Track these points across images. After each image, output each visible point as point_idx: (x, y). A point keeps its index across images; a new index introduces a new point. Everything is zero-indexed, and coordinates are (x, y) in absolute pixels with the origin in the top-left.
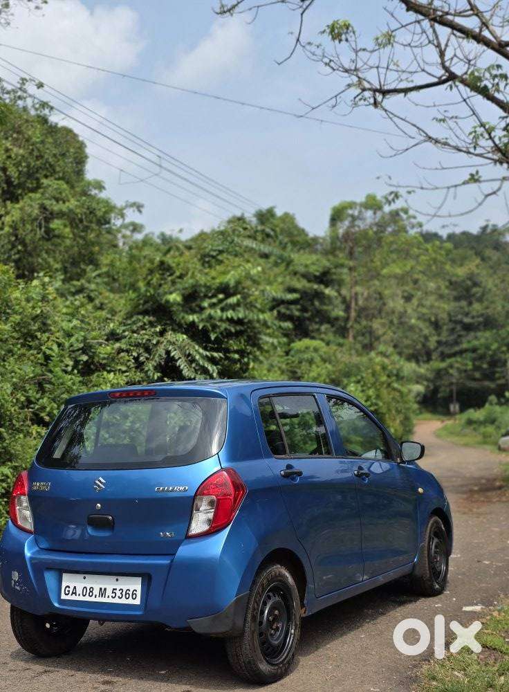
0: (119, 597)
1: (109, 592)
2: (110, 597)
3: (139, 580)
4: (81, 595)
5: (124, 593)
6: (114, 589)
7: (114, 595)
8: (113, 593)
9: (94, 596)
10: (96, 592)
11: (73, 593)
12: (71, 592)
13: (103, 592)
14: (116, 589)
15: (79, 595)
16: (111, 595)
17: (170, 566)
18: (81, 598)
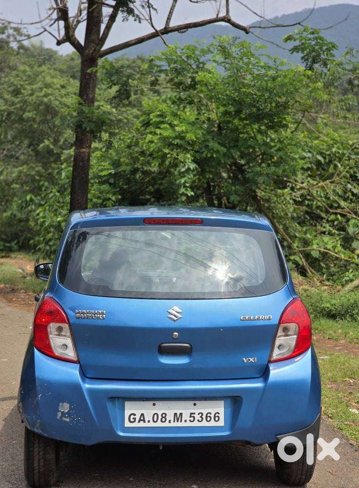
0: (198, 420)
1: (186, 416)
2: (188, 421)
3: (221, 404)
4: (151, 421)
5: (204, 417)
6: (191, 414)
7: (192, 419)
8: (191, 417)
9: (167, 421)
10: (170, 417)
11: (140, 420)
12: (137, 420)
13: (178, 417)
14: (194, 413)
15: (149, 421)
16: (188, 419)
17: (264, 389)
18: (152, 424)
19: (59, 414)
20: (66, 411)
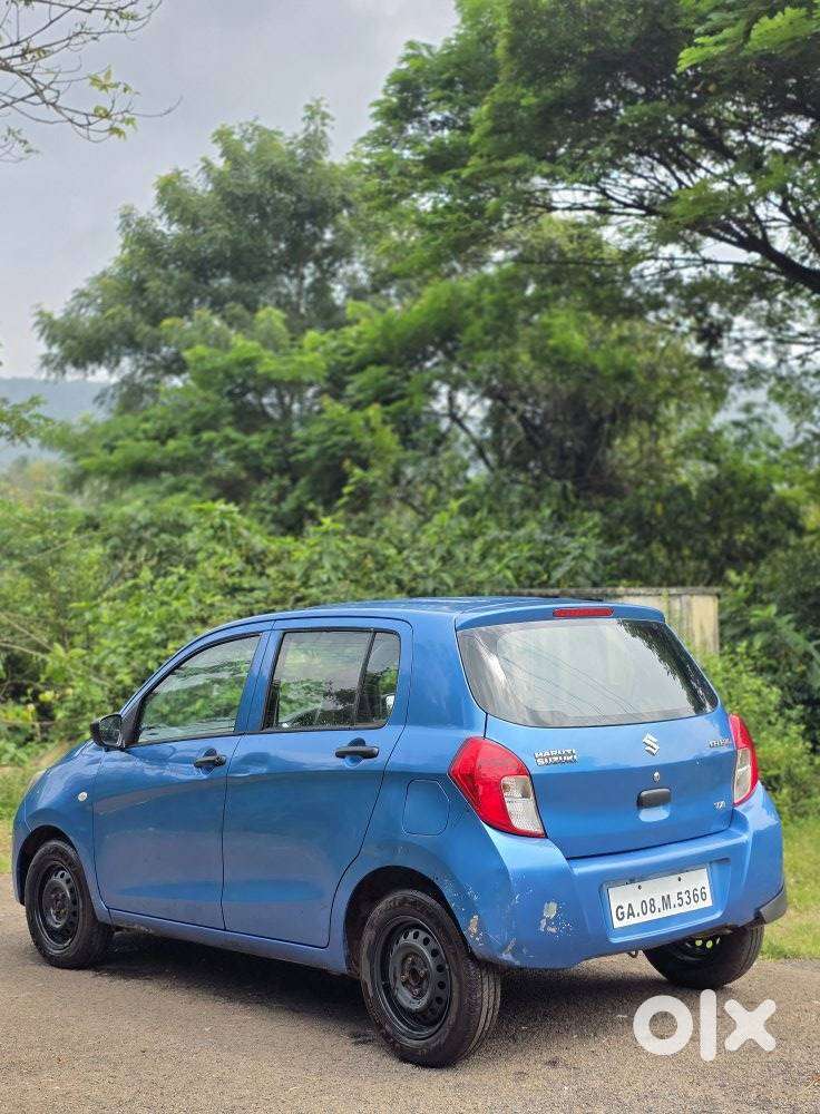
0: (687, 903)
1: (674, 899)
2: (677, 906)
3: (704, 872)
4: (641, 913)
5: (691, 896)
6: (678, 894)
7: (680, 902)
8: (679, 899)
9: (657, 910)
10: (659, 903)
11: (629, 914)
12: (626, 915)
13: (666, 902)
14: (681, 893)
15: (638, 915)
16: (677, 902)
18: (642, 919)
19: (544, 923)
20: (553, 916)
